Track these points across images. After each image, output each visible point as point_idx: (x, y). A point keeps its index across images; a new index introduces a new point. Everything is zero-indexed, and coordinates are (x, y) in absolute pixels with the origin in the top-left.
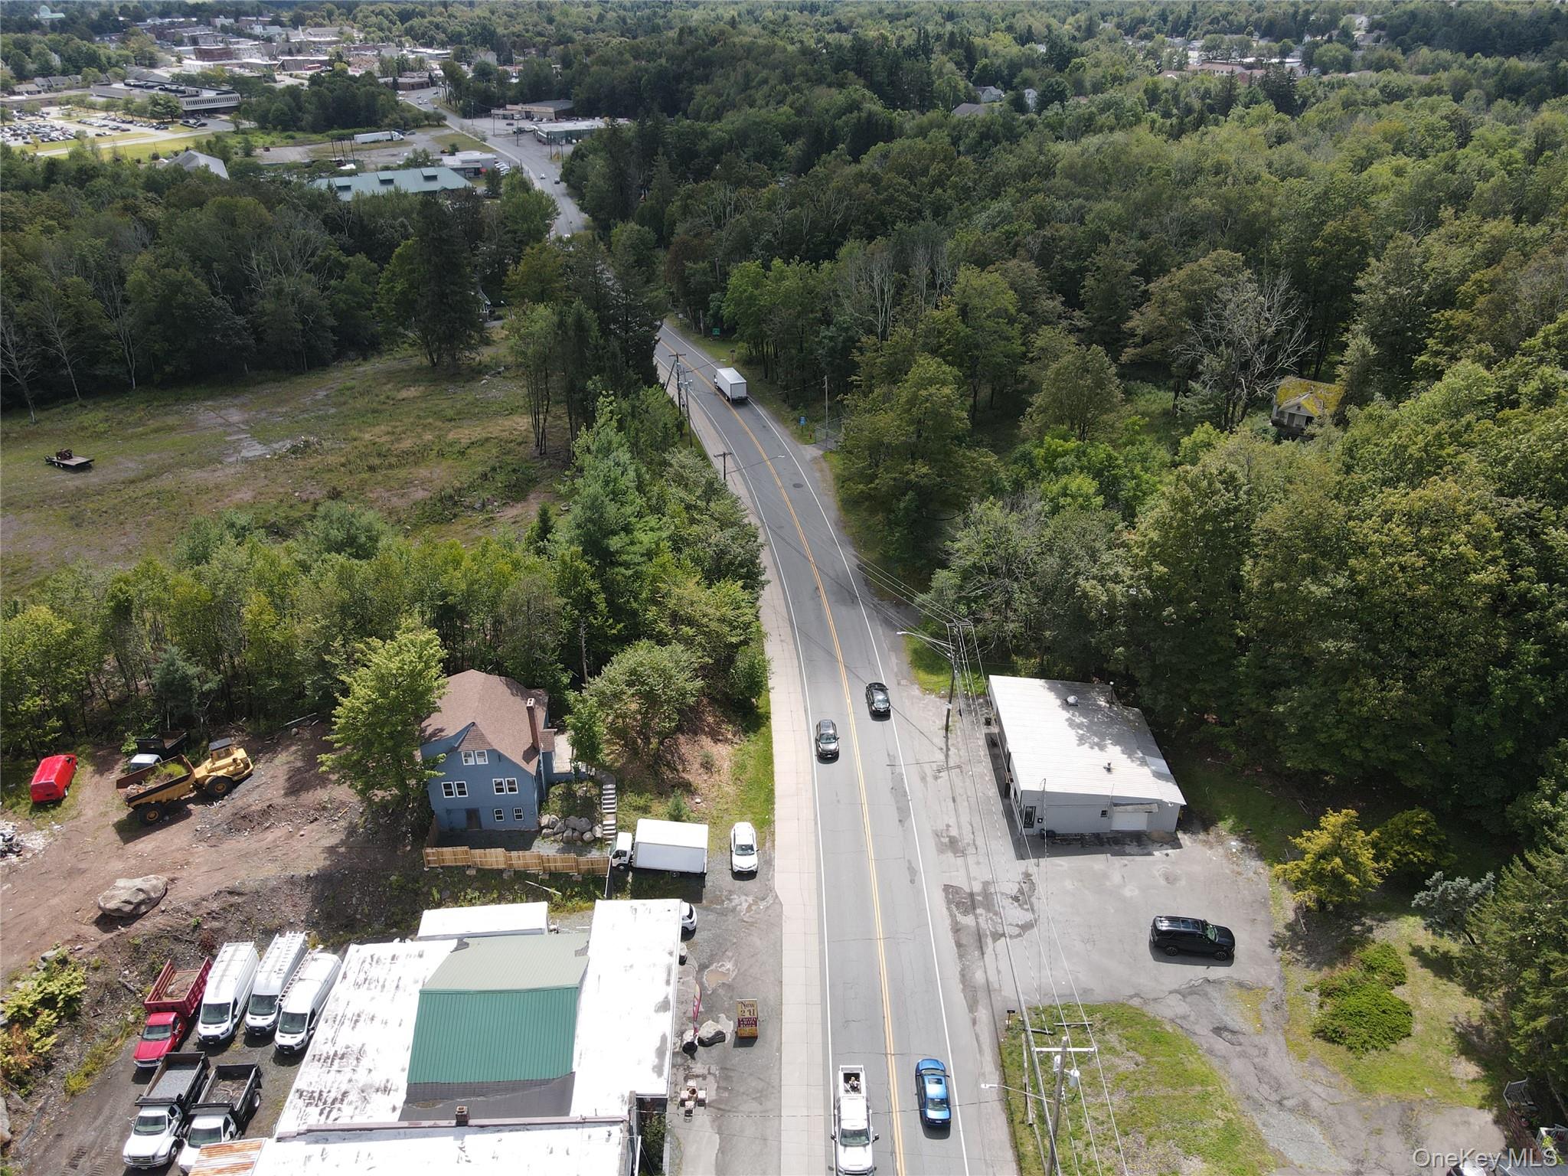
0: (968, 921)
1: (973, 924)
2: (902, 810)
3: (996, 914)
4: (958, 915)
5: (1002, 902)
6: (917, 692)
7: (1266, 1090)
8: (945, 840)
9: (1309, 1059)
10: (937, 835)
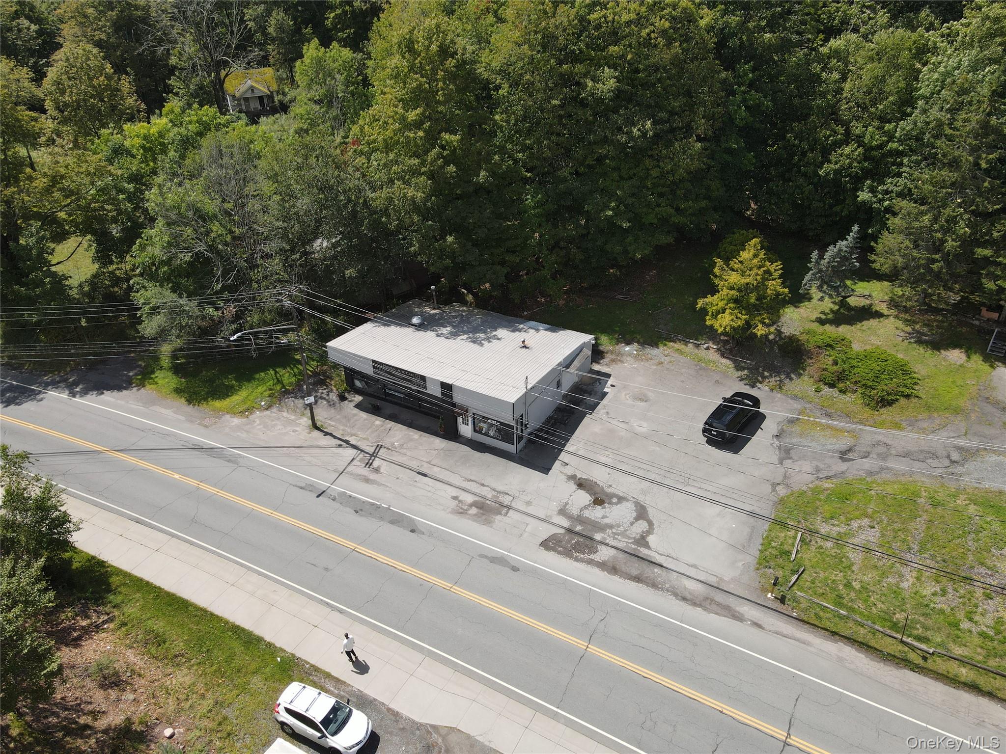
0: (604, 554)
1: (613, 552)
2: (397, 520)
3: (611, 527)
4: (592, 557)
5: (597, 513)
6: (236, 421)
7: (934, 463)
8: (474, 510)
9: (904, 424)
10: (461, 513)
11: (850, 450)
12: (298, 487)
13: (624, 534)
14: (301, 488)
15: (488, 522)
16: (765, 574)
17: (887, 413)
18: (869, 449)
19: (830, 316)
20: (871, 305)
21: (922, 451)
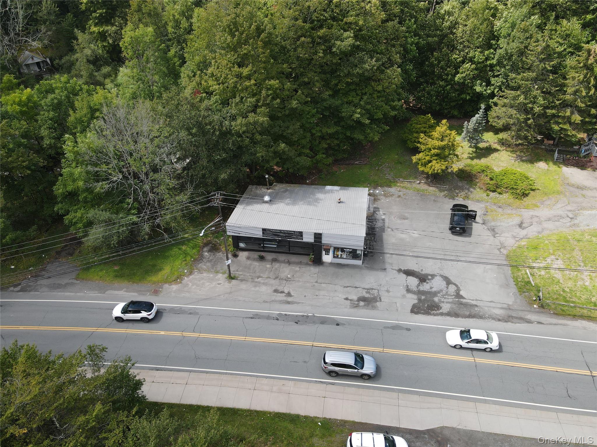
0: (445, 308)
1: (449, 305)
2: (324, 321)
3: (439, 292)
4: (441, 311)
5: (425, 287)
6: (174, 287)
7: (564, 221)
8: (362, 303)
9: (538, 204)
10: (356, 307)
11: (522, 223)
12: (249, 318)
13: (447, 294)
14: (252, 318)
15: (374, 308)
16: (525, 296)
17: (527, 201)
18: (531, 221)
19: (474, 155)
20: (490, 145)
21: (555, 216)
